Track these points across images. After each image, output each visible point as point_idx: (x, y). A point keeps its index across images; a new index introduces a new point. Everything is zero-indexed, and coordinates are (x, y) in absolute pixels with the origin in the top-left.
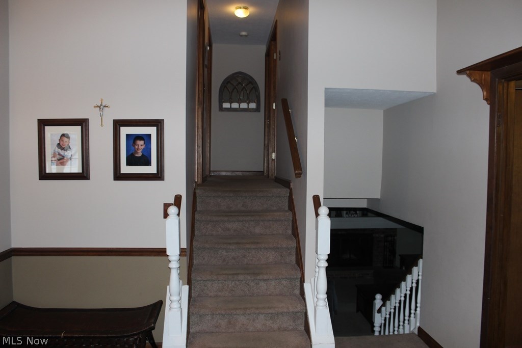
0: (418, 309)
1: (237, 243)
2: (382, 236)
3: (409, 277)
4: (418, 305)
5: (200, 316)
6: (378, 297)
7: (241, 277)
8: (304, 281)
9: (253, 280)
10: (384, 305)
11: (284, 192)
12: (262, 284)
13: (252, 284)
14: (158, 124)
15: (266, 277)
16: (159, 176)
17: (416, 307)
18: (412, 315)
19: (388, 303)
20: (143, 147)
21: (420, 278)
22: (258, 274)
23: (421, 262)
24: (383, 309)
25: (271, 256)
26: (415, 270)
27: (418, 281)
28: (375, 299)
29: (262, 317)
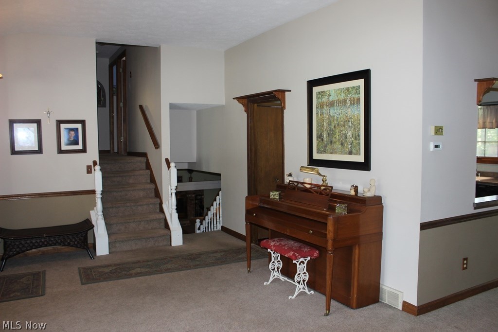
0: (221, 218)
1: (122, 188)
2: (193, 196)
3: (215, 203)
4: (221, 216)
5: (110, 225)
6: (198, 221)
7: (128, 204)
8: (162, 203)
9: (135, 206)
10: (202, 224)
11: (143, 159)
12: (139, 207)
13: (134, 208)
14: (83, 122)
15: (141, 203)
16: (84, 150)
17: (220, 217)
18: (218, 223)
19: (204, 222)
20: (74, 135)
21: (221, 201)
22: (138, 202)
23: (220, 192)
24: (202, 226)
25: (142, 194)
26: (218, 198)
27: (220, 204)
28: (196, 222)
29: (142, 223)
